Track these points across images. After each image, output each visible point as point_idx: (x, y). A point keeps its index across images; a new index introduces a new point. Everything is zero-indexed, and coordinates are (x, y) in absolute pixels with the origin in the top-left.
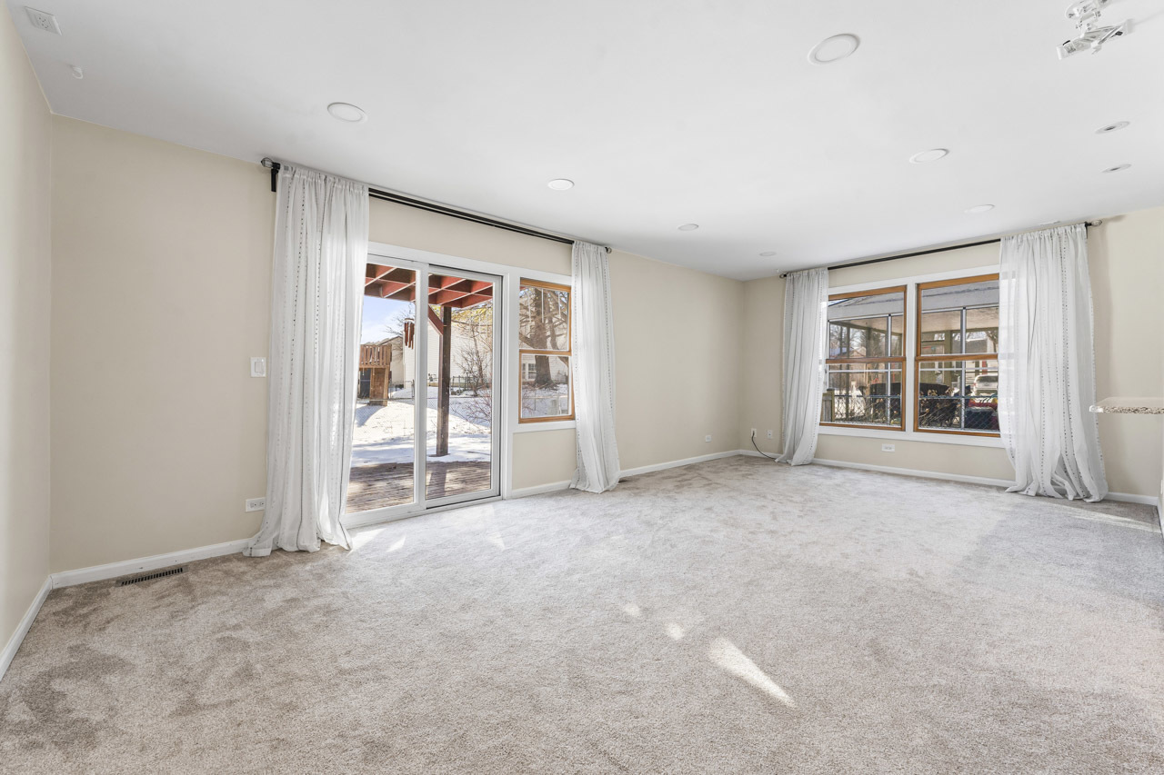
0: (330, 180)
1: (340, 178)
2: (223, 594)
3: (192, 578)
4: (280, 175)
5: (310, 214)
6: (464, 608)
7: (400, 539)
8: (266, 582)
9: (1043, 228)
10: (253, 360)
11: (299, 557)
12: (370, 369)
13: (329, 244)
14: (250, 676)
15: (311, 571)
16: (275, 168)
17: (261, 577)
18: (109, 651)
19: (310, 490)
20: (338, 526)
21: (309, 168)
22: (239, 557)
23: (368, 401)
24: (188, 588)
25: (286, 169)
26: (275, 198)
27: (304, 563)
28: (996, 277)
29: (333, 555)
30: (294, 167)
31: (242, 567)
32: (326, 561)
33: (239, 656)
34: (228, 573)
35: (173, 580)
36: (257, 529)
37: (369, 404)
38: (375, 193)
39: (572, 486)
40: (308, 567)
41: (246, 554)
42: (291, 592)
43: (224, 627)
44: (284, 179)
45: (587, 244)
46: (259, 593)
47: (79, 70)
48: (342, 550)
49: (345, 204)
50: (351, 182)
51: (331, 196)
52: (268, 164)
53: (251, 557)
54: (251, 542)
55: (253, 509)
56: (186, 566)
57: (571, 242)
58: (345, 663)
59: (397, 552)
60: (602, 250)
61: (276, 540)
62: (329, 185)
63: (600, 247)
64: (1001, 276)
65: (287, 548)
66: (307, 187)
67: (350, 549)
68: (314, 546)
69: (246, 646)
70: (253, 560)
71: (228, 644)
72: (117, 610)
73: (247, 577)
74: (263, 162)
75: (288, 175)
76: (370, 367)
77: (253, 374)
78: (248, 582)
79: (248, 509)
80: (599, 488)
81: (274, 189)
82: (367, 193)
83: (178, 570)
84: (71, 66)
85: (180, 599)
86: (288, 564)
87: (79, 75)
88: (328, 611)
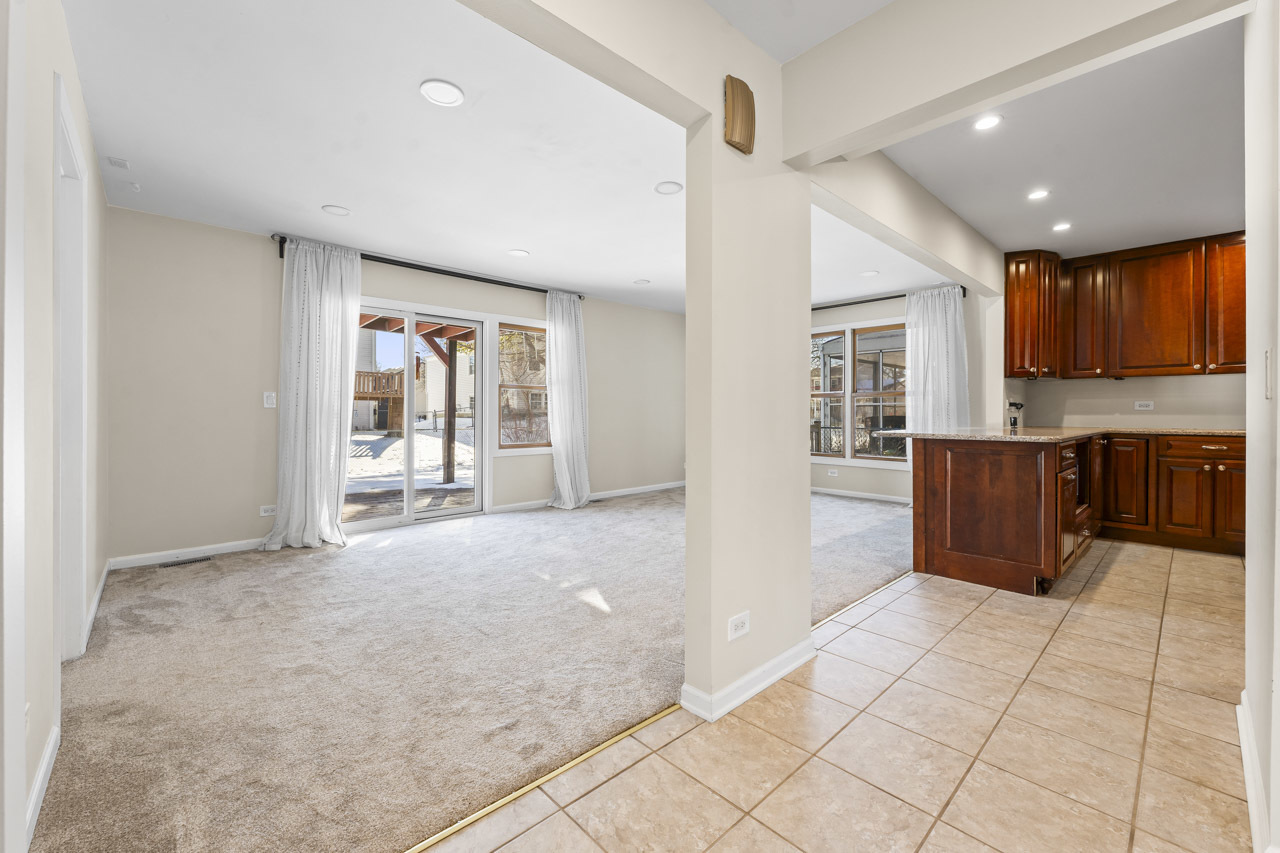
0: (328, 249)
1: (336, 246)
2: (244, 571)
3: (219, 563)
4: (287, 246)
5: (311, 277)
6: (423, 576)
7: (386, 540)
8: (277, 564)
9: (934, 287)
10: (266, 394)
11: (304, 551)
12: (387, 398)
13: (327, 299)
14: (267, 606)
15: (312, 559)
16: (283, 241)
17: (273, 561)
18: (167, 598)
19: (313, 500)
20: (336, 529)
21: (310, 240)
22: (256, 551)
23: (386, 432)
24: (218, 568)
25: (292, 241)
26: (282, 265)
27: (308, 554)
28: (903, 326)
29: (331, 550)
30: (297, 240)
31: (258, 557)
32: (325, 553)
33: (259, 599)
34: (247, 560)
35: (205, 564)
36: (270, 528)
37: (386, 436)
38: (364, 257)
39: (550, 504)
40: (311, 556)
41: (261, 549)
42: (295, 569)
43: (247, 586)
44: (289, 249)
45: (561, 293)
46: (272, 570)
47: (138, 186)
48: (339, 546)
49: (341, 268)
50: (344, 249)
51: (329, 262)
52: (277, 239)
53: (264, 551)
54: (264, 540)
55: (266, 515)
56: (213, 556)
57: (546, 291)
58: (331, 600)
59: (383, 547)
60: (576, 298)
61: (285, 538)
62: (327, 252)
63: (573, 296)
64: (907, 326)
65: (294, 545)
66: (308, 255)
67: (345, 546)
68: (317, 543)
69: (263, 594)
70: (266, 552)
71: (250, 593)
72: (166, 580)
73: (263, 562)
74: (273, 237)
75: (293, 246)
76: (388, 396)
77: (266, 406)
78: (264, 565)
79: (262, 514)
80: (571, 506)
81: (282, 256)
82: (359, 258)
83: (207, 559)
84: (132, 184)
85: (211, 573)
86: (294, 555)
87: (137, 188)
88: (323, 578)
